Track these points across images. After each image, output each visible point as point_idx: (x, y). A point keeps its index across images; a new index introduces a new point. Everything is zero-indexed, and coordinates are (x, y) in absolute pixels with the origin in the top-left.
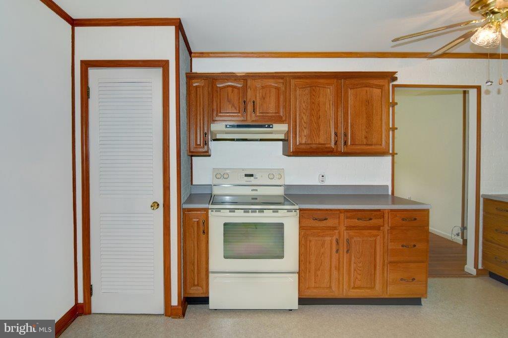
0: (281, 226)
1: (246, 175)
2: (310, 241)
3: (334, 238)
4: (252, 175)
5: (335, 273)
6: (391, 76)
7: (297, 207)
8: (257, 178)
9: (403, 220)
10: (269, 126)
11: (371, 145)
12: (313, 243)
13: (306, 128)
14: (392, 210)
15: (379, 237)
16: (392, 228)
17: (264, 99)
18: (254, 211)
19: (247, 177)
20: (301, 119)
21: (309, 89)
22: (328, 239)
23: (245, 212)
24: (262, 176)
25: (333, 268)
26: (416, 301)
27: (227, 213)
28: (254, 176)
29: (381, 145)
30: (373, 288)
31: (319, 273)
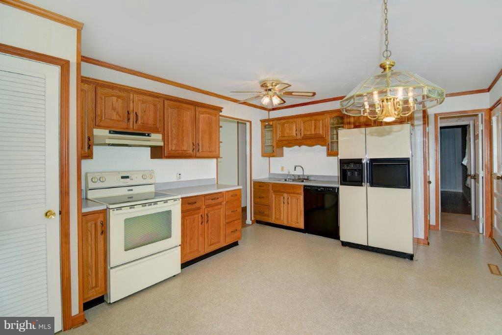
0: (169, 213)
1: (123, 177)
2: (187, 220)
3: (200, 215)
4: (128, 177)
5: (201, 239)
6: (220, 109)
7: (180, 196)
8: (132, 179)
9: (232, 196)
10: (149, 135)
11: (211, 152)
12: (188, 221)
13: (175, 138)
14: (227, 192)
15: (221, 209)
16: (227, 202)
17: (145, 112)
18: (150, 204)
19: (123, 179)
20: (172, 131)
21: (177, 109)
22: (196, 216)
23: (143, 206)
24: (137, 178)
25: (200, 236)
26: (235, 244)
27: (128, 210)
28: (130, 177)
29: (216, 152)
30: (219, 242)
31: (192, 241)
